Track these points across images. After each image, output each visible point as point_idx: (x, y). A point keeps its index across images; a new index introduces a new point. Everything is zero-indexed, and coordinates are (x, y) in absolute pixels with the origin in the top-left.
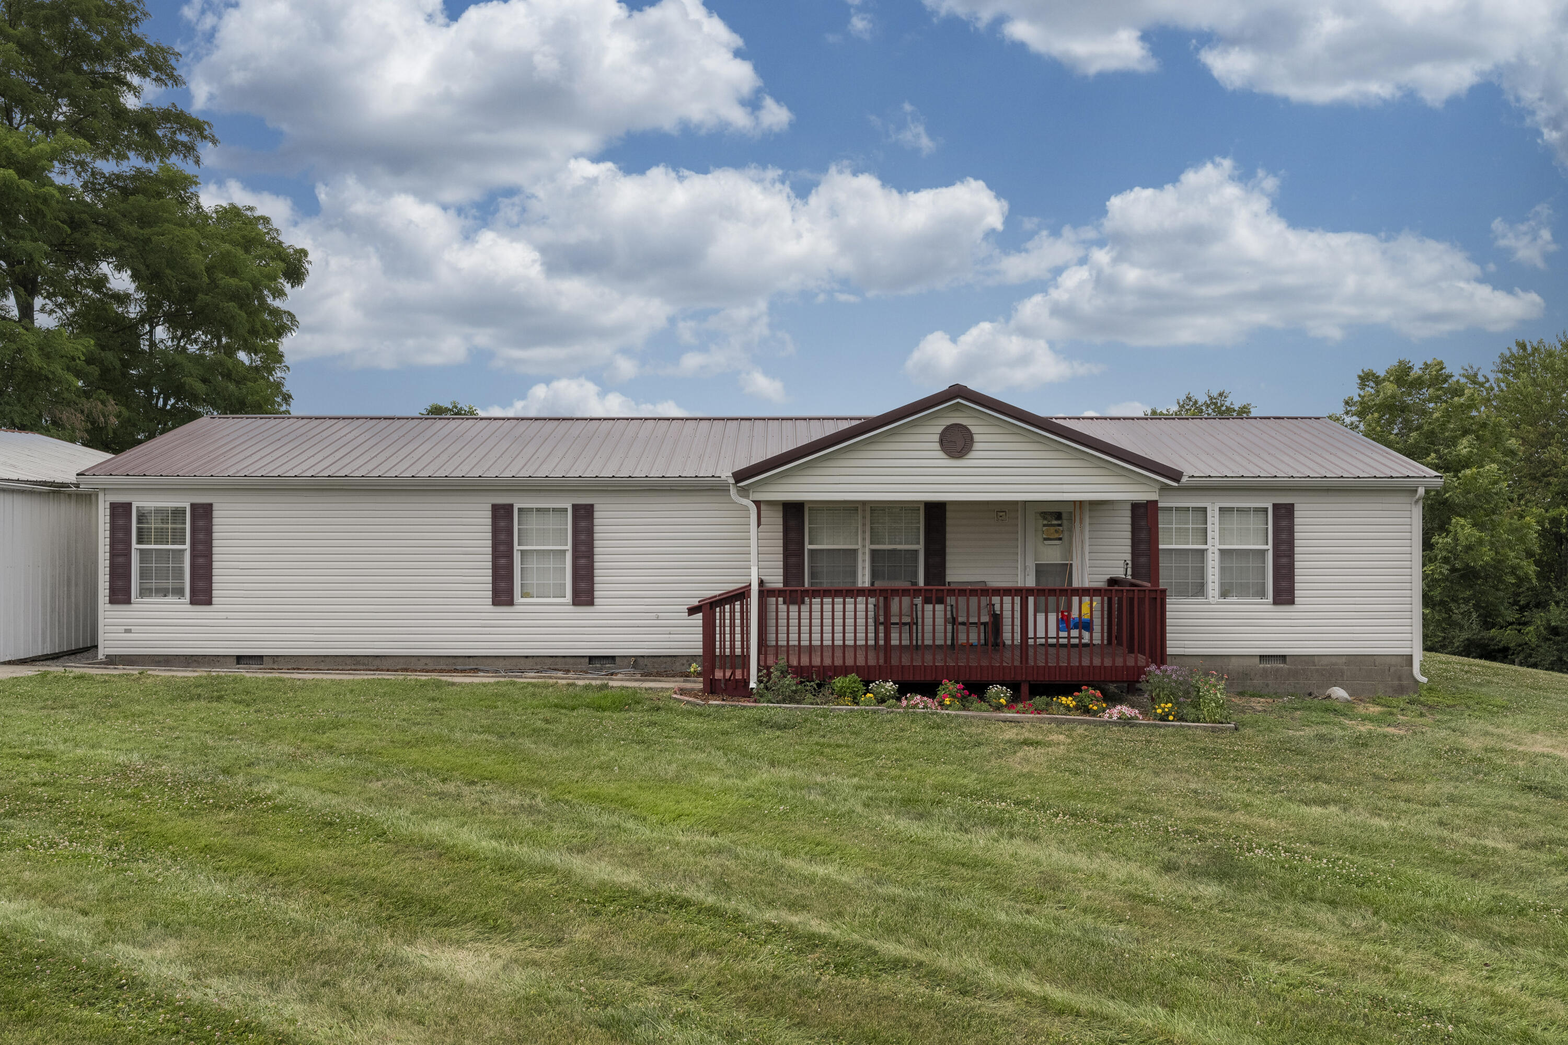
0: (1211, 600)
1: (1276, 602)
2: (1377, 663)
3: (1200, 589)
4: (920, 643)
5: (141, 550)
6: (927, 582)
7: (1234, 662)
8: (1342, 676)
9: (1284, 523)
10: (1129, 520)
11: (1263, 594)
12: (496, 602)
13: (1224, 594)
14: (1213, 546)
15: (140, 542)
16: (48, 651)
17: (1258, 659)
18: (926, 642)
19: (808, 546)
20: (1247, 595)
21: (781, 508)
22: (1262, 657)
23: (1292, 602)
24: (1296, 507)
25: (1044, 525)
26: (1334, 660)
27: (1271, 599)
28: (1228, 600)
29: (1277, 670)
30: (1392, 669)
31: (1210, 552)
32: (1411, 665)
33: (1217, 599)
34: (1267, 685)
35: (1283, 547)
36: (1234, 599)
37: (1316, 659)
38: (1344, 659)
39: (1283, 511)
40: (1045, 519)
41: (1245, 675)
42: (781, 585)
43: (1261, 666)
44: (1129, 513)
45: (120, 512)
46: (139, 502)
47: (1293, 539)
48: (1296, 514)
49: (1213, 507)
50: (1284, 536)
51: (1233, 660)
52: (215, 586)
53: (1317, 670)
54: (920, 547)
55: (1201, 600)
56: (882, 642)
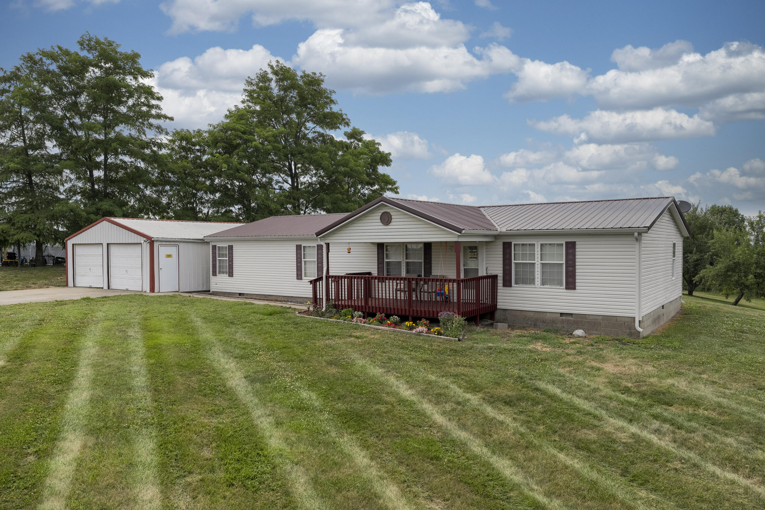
0: (536, 286)
1: (567, 288)
2: (618, 320)
3: (532, 281)
4: (422, 299)
5: (219, 260)
6: (425, 276)
7: (548, 316)
8: (600, 325)
9: (570, 251)
10: (502, 250)
11: (562, 285)
12: (297, 279)
13: (543, 283)
14: (538, 262)
15: (219, 257)
16: (201, 289)
17: (559, 315)
18: (426, 299)
19: (386, 260)
20: (554, 284)
21: (376, 245)
22: (562, 314)
23: (574, 289)
24: (577, 243)
25: (470, 252)
26: (596, 317)
27: (564, 287)
28: (545, 286)
29: (568, 320)
30: (626, 324)
31: (536, 264)
32: (634, 322)
33: (539, 286)
34: (564, 327)
35: (570, 262)
36: (548, 286)
37: (587, 316)
38: (601, 318)
39: (570, 245)
40: (470, 249)
41: (553, 321)
42: (377, 275)
43: (561, 318)
44: (502, 247)
45: (214, 247)
46: (218, 245)
47: (575, 259)
48: (577, 246)
49: (538, 243)
50: (570, 257)
51: (548, 314)
52: (234, 271)
53: (588, 322)
54: (422, 261)
55: (533, 286)
56: (395, 298)
